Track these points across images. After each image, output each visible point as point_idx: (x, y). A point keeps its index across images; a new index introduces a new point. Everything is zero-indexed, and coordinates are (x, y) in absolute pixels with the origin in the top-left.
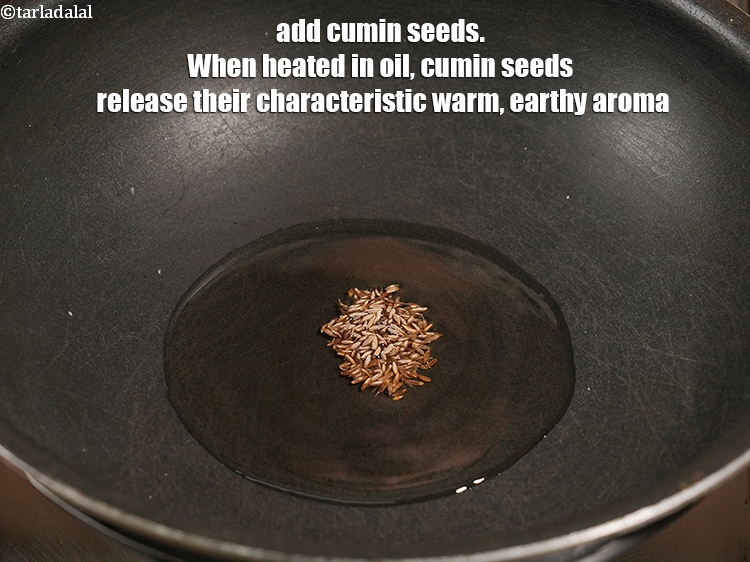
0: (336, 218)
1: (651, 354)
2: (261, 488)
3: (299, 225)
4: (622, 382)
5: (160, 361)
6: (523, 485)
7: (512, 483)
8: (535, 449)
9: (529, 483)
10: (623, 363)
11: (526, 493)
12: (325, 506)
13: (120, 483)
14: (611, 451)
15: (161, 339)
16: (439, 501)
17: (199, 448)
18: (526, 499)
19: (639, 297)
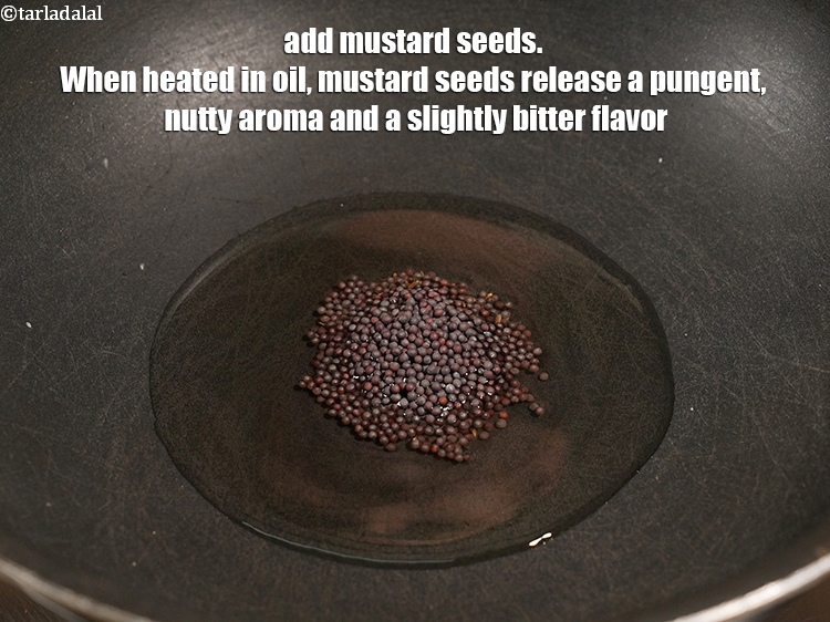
0: (365, 192)
1: (771, 362)
2: (277, 548)
3: (319, 202)
4: (735, 400)
5: (144, 383)
6: (611, 537)
7: (596, 534)
8: (625, 489)
9: (618, 535)
10: (735, 375)
11: (614, 548)
12: (358, 569)
13: (95, 547)
14: (722, 491)
15: (145, 354)
16: (504, 559)
17: (196, 495)
18: (615, 555)
19: (754, 289)
